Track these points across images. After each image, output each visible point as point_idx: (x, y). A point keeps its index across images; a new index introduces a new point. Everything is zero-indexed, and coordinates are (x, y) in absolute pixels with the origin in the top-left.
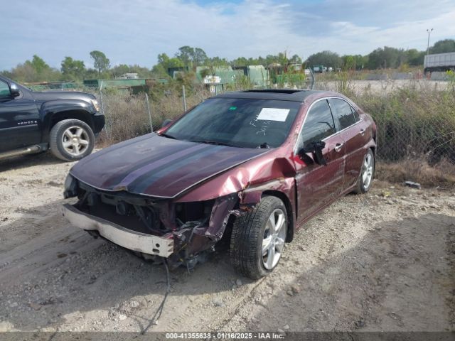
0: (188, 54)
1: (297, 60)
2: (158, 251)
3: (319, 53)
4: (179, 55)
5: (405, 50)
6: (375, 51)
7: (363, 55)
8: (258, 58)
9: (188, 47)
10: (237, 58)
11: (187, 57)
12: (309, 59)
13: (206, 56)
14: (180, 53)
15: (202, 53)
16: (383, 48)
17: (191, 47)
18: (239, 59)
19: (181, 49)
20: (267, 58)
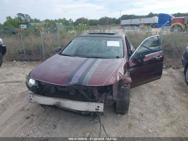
0: (21, 17)
1: (71, 21)
2: (98, 109)
3: (80, 18)
4: (17, 17)
5: (112, 18)
6: (101, 18)
7: (97, 20)
8: (55, 20)
9: (21, 14)
10: (45, 20)
11: (21, 18)
12: (76, 21)
13: (30, 18)
14: (17, 16)
15: (28, 17)
16: (104, 17)
17: (23, 14)
18: (46, 20)
19: (18, 14)
20: (59, 20)
